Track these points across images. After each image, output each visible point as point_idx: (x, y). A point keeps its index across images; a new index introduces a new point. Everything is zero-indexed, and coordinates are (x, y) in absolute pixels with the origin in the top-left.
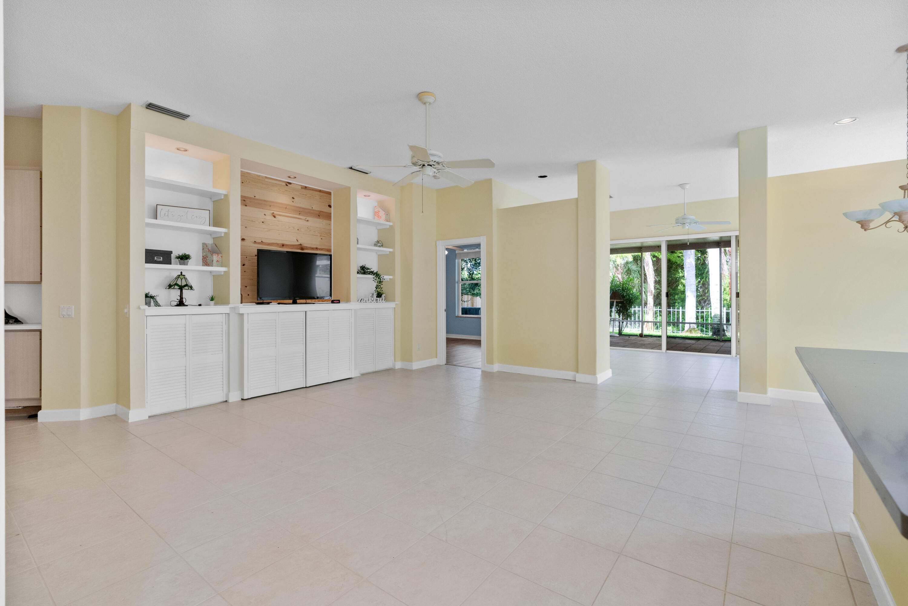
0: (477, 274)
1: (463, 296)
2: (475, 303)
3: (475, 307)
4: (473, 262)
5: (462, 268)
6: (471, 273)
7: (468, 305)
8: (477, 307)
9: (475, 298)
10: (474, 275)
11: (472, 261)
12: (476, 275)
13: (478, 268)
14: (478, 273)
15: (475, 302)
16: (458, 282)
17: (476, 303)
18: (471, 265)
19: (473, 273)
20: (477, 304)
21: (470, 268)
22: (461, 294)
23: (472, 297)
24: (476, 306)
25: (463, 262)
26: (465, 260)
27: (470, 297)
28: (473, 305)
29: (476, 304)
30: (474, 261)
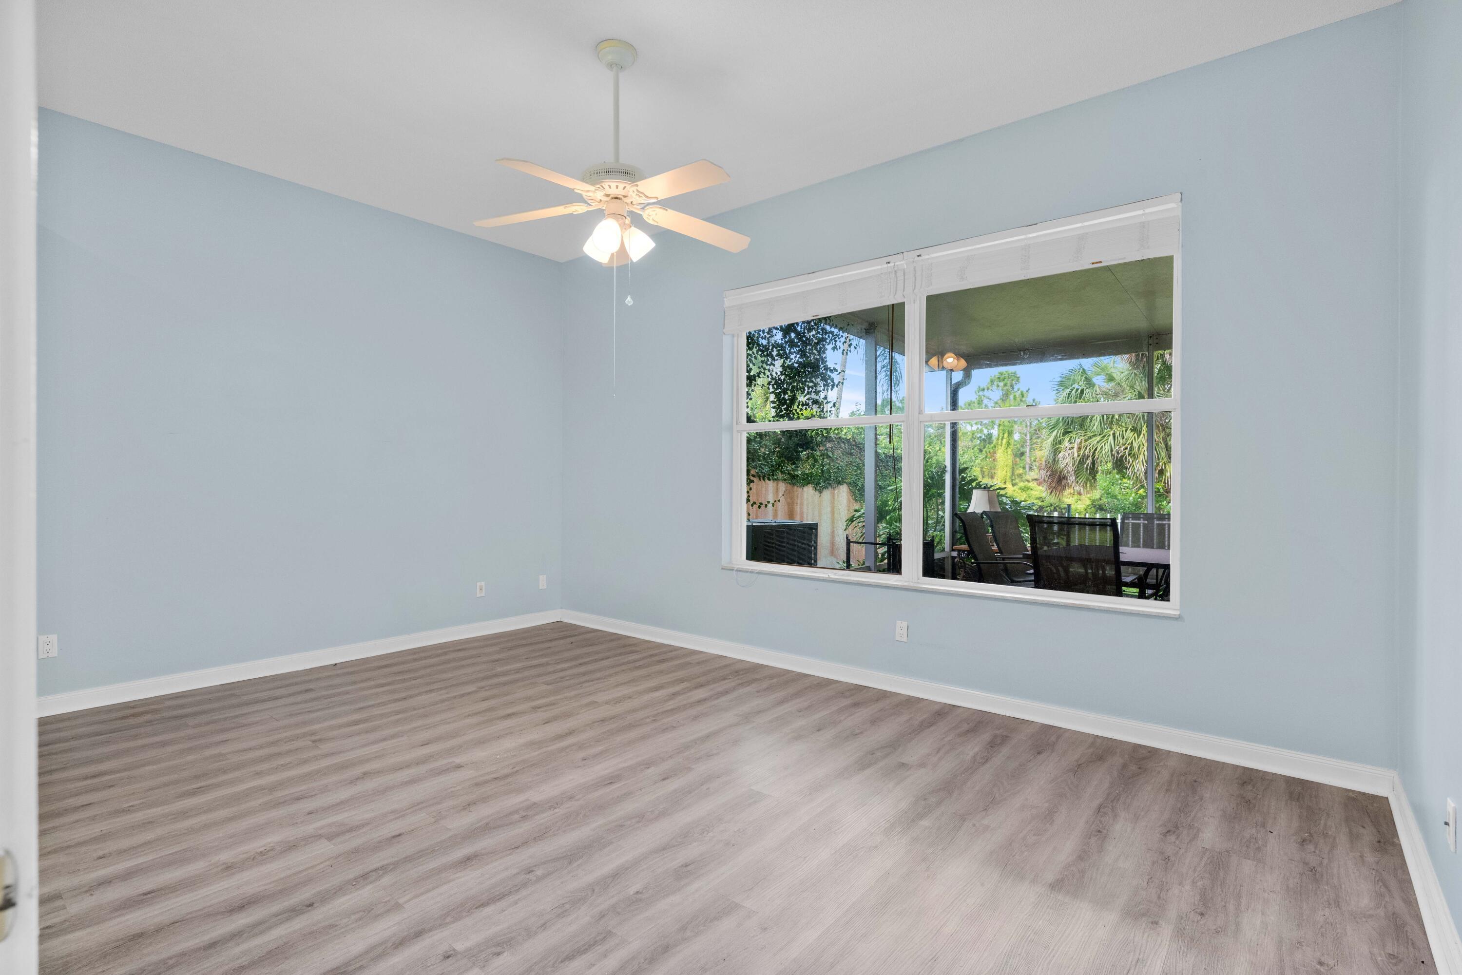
0: (807, 404)
1: (752, 484)
2: (798, 507)
3: (797, 521)
4: (792, 356)
5: (752, 374)
6: (786, 396)
7: (775, 515)
8: (805, 522)
9: (799, 489)
10: (795, 407)
11: (790, 353)
12: (803, 405)
13: (812, 382)
14: (810, 402)
15: (799, 501)
16: (730, 428)
17: (802, 504)
18: (783, 366)
19: (793, 399)
20: (805, 507)
21: (782, 377)
22: (745, 477)
23: (789, 486)
24: (802, 518)
25: (755, 350)
26: (764, 346)
27: (782, 486)
28: (791, 514)
29: (801, 508)
30: (798, 353)
